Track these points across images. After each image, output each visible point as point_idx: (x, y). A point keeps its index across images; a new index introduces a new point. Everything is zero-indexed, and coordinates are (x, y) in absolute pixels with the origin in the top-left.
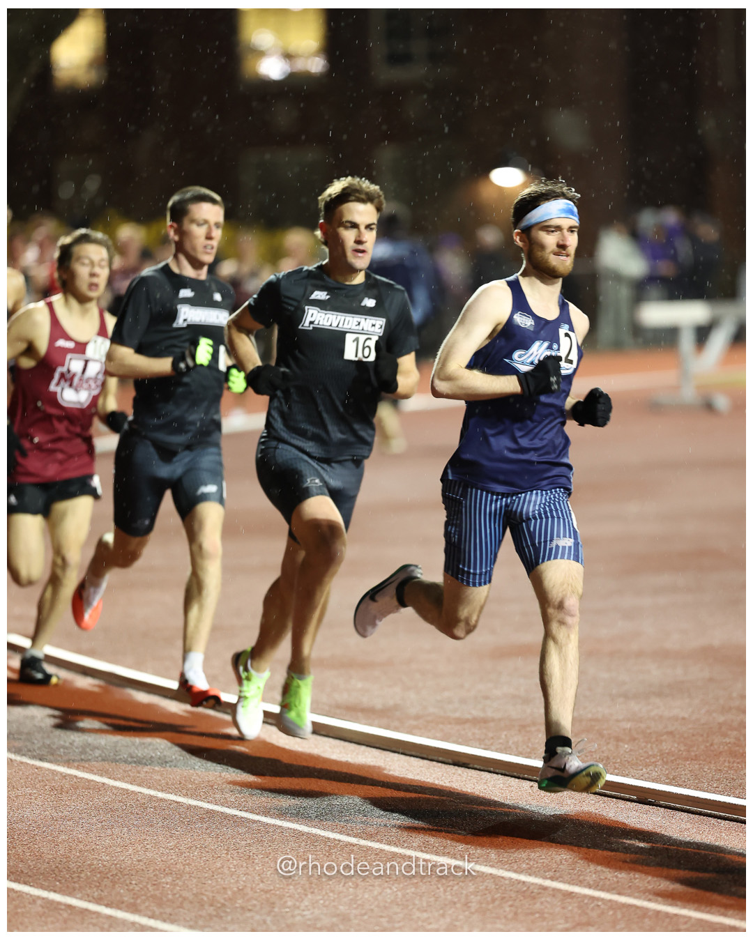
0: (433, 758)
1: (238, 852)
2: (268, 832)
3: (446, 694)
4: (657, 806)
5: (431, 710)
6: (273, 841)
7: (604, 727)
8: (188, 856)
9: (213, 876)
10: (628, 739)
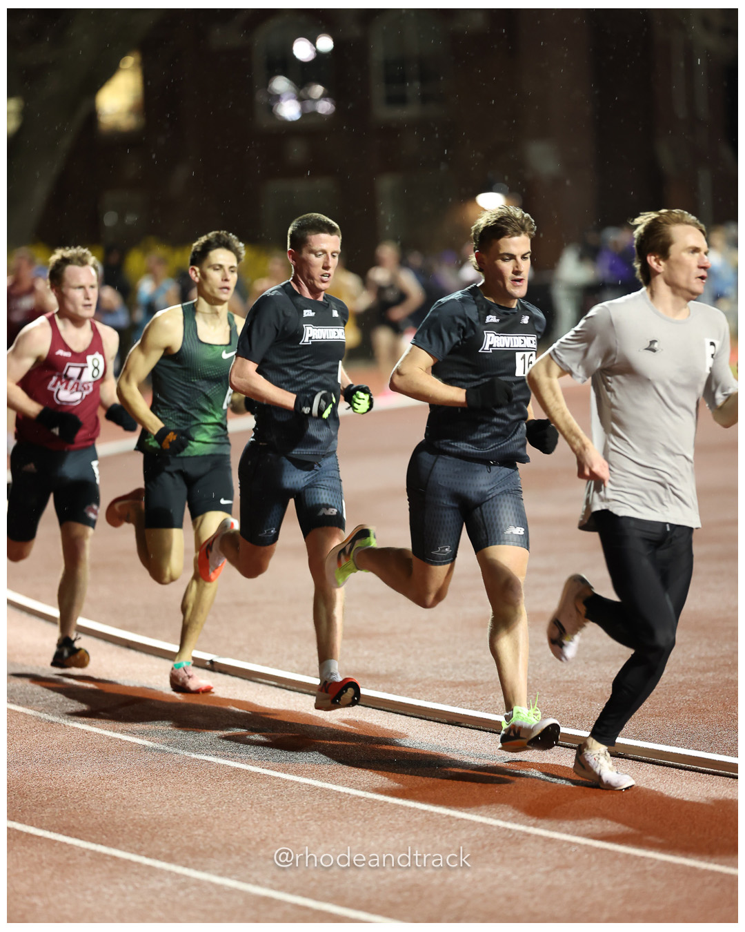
0: (430, 718)
1: (261, 806)
2: (286, 787)
3: (442, 660)
4: (626, 758)
5: (429, 674)
6: (291, 795)
7: (579, 688)
8: (218, 811)
9: (239, 828)
10: (600, 698)
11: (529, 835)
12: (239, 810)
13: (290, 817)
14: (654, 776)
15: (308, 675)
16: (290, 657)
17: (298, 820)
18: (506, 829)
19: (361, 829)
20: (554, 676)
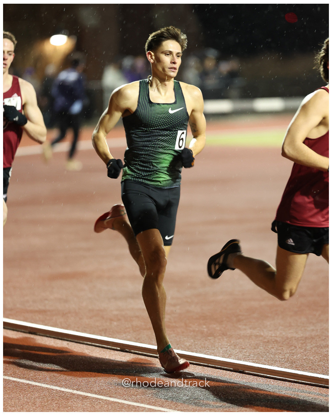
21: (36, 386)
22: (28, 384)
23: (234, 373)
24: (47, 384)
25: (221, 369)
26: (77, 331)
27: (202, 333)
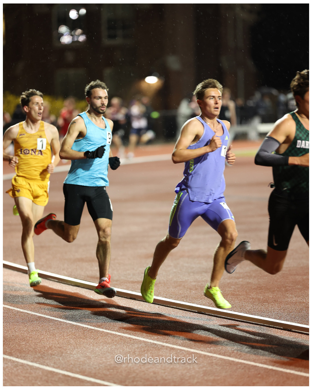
0: (123, 296)
1: (50, 333)
2: (61, 325)
3: (128, 272)
4: (205, 314)
5: (122, 278)
6: (63, 328)
7: (186, 284)
8: (31, 334)
9: (40, 342)
10: (194, 289)
11: (164, 346)
12: (40, 334)
13: (62, 337)
14: (217, 322)
15: (71, 277)
16: (64, 270)
17: (66, 339)
18: (154, 344)
19: (92, 343)
20: (175, 279)
21: (136, 339)
22: (130, 338)
23: (284, 331)
24: (144, 338)
25: (274, 328)
26: (165, 297)
27: (259, 300)
